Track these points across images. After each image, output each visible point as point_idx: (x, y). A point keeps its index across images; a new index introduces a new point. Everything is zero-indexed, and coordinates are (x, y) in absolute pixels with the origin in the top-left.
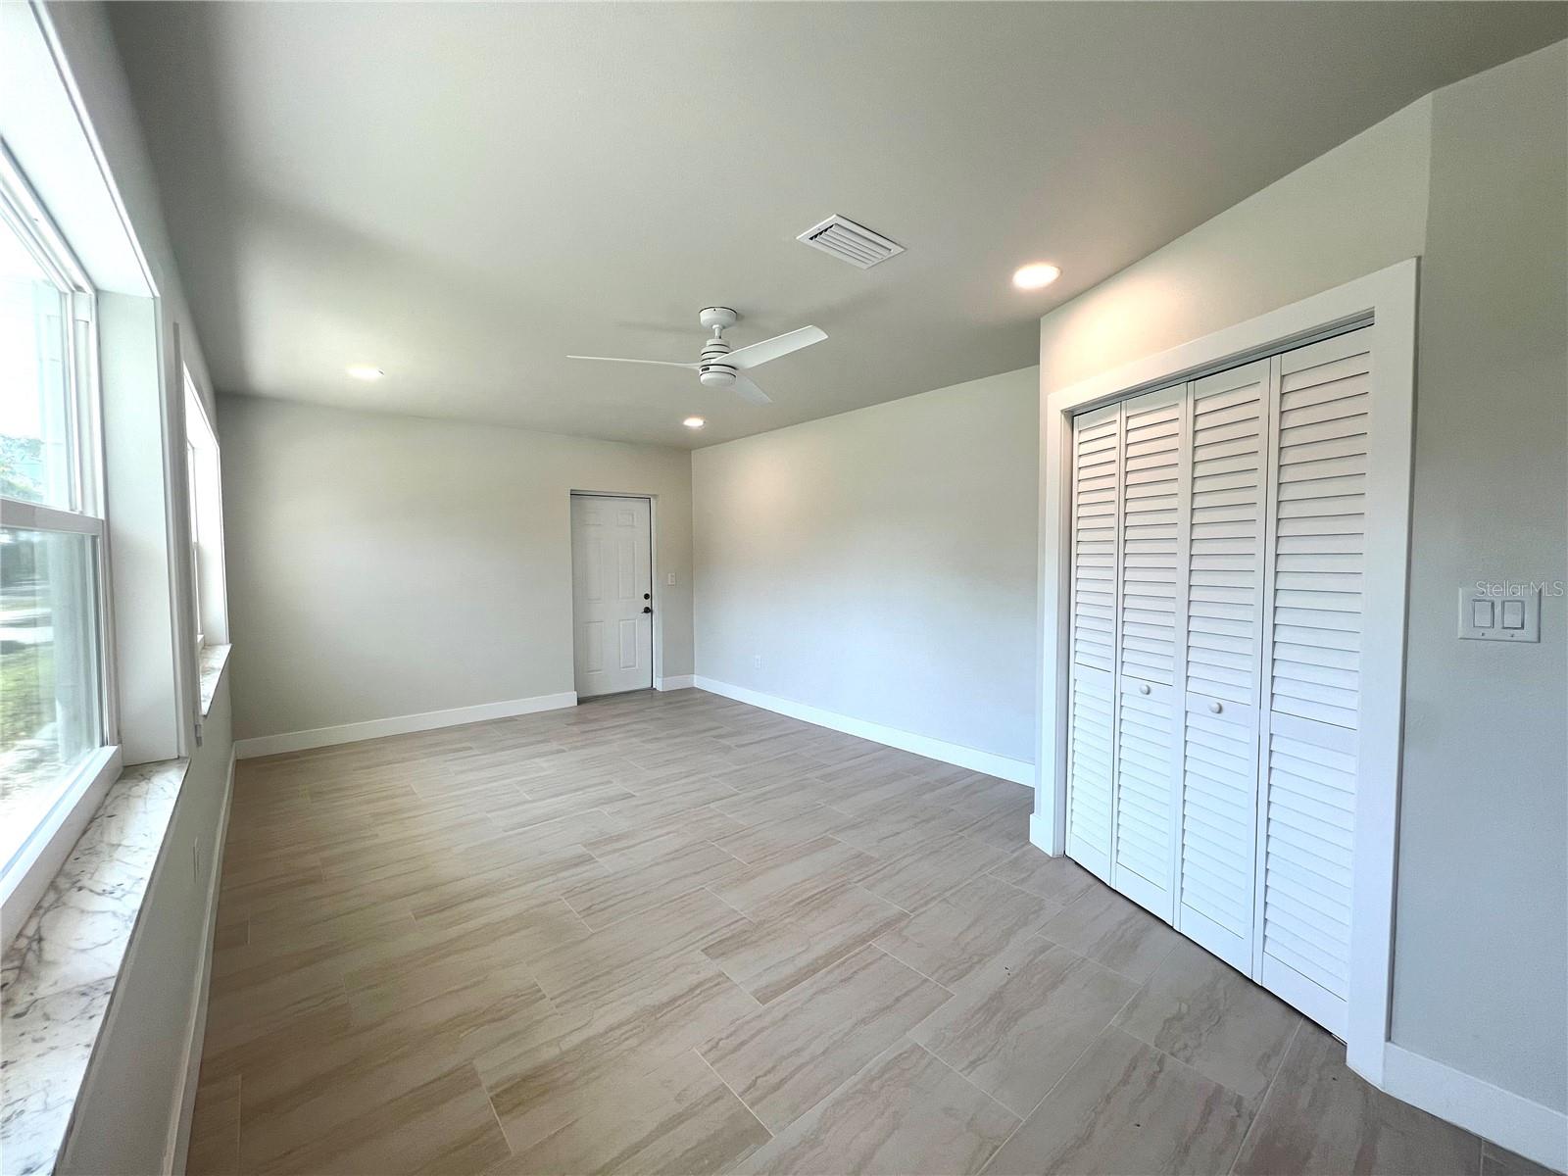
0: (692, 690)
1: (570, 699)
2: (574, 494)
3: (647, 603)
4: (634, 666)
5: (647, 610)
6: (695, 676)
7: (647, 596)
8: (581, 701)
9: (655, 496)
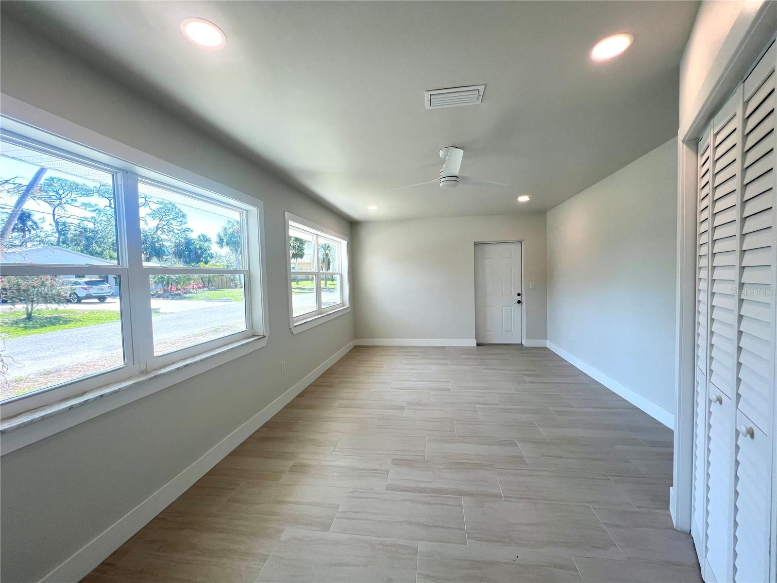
0: (545, 349)
1: (473, 343)
2: (476, 244)
3: (519, 298)
4: (511, 331)
5: (519, 302)
6: (547, 341)
7: (519, 295)
8: (478, 345)
9: (523, 240)
